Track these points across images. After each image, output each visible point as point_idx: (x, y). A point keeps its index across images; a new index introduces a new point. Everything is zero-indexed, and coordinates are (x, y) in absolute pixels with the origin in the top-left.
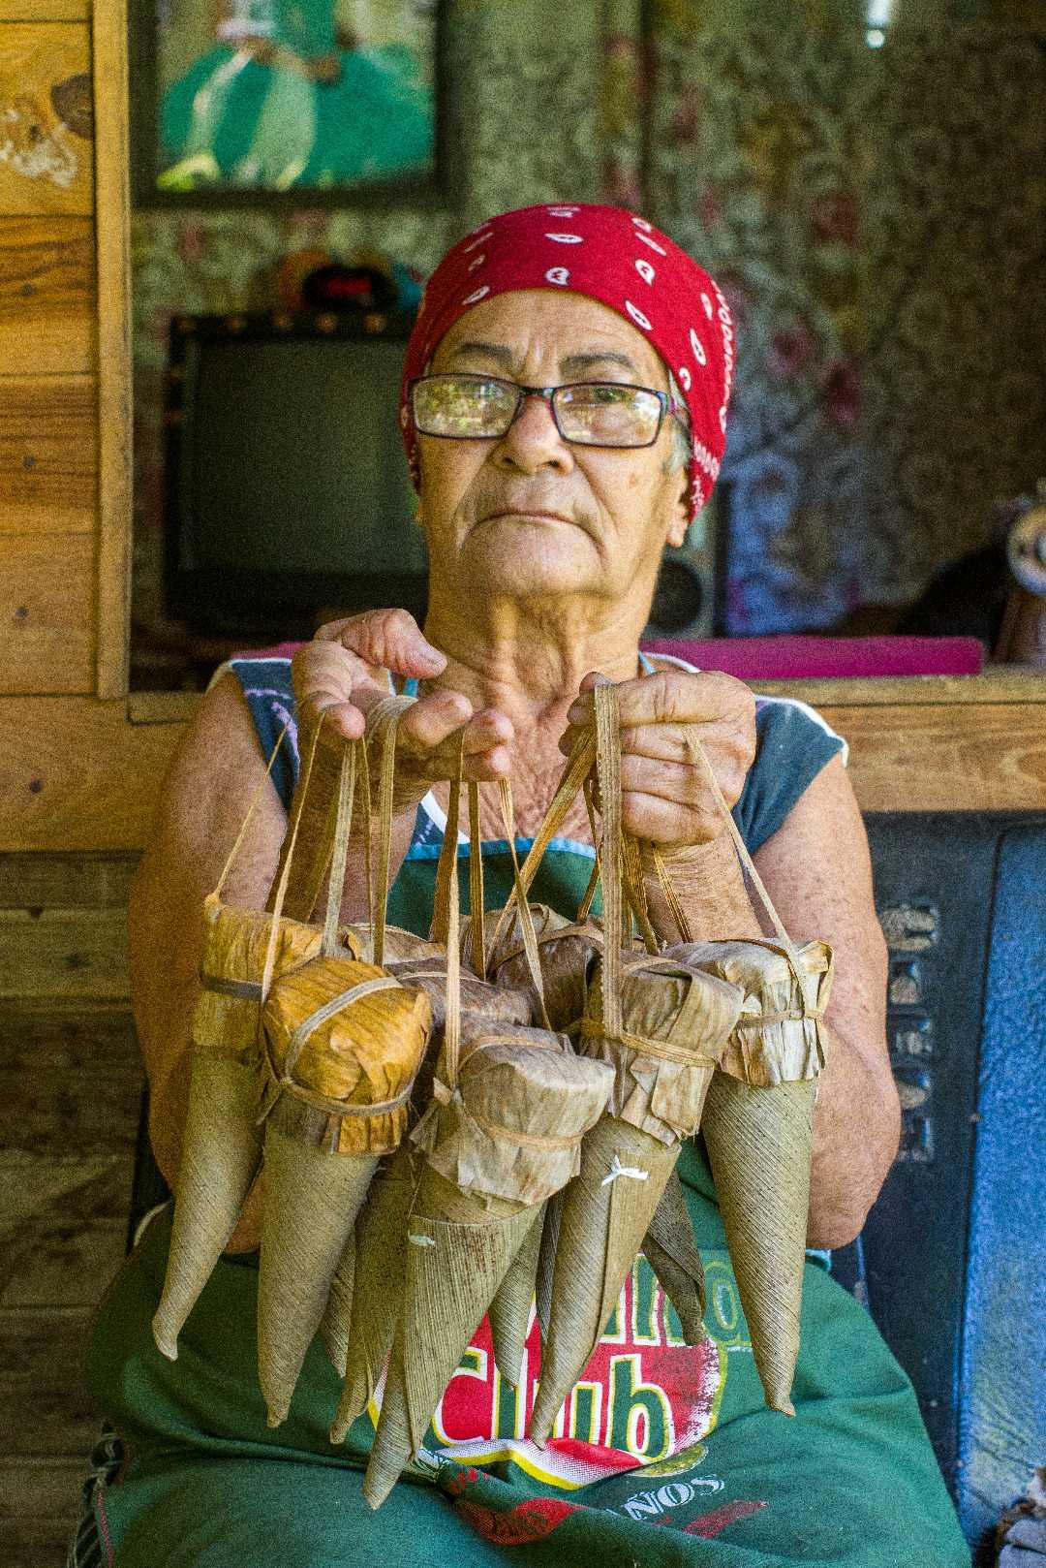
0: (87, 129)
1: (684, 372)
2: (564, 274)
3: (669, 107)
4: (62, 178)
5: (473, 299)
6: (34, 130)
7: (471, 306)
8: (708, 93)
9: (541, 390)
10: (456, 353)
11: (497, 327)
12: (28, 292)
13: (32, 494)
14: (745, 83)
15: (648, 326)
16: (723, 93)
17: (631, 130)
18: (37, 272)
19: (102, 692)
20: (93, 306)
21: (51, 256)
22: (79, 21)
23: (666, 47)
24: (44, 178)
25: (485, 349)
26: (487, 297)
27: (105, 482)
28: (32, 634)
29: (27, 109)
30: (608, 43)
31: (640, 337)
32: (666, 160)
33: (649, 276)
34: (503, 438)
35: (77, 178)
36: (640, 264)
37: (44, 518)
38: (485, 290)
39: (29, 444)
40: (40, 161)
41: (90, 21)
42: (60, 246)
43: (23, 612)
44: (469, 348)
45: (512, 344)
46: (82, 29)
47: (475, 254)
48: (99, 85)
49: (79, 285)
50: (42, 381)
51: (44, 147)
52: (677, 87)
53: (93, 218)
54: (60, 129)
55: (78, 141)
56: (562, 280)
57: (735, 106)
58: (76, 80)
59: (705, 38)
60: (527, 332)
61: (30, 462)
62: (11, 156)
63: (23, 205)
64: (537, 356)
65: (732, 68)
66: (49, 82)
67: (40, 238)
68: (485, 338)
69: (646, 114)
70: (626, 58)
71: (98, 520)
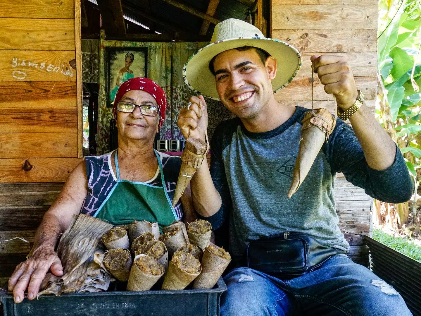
0: (75, 68)
1: (160, 105)
2: (143, 88)
3: (174, 94)
4: (71, 76)
5: (127, 90)
6: (67, 68)
7: (127, 92)
8: (179, 93)
9: (138, 106)
10: (125, 99)
11: (132, 96)
12: (66, 94)
13: (67, 126)
14: (184, 92)
15: (155, 97)
16: (181, 93)
17: (170, 98)
18: (68, 91)
19: (79, 157)
20: (76, 96)
21: (70, 88)
22: (74, 51)
23: (174, 87)
24: (69, 76)
25: (130, 99)
26: (130, 90)
27: (79, 123)
28: (68, 148)
29: (65, 65)
30: (167, 87)
31: (154, 99)
32: (174, 102)
33: (156, 90)
34: (132, 113)
35: (73, 76)
36: (154, 88)
37: (69, 130)
38: (130, 89)
39: (67, 118)
40: (68, 73)
41: (75, 51)
42: (71, 87)
43: (66, 144)
44: (127, 98)
45: (134, 99)
46: (74, 52)
47: (128, 84)
48: (77, 61)
49: (74, 93)
50: (69, 108)
51: (68, 71)
52: (176, 93)
53: (76, 82)
54: (71, 68)
55: (74, 70)
56: (143, 89)
57: (183, 95)
58: (73, 60)
59: (179, 86)
60: (136, 97)
61: (67, 121)
62: (63, 72)
63: (65, 80)
64: (138, 101)
65: (182, 90)
66: (69, 60)
67: (68, 85)
68: (129, 97)
69: (171, 96)
70: (169, 89)
71: (78, 130)
